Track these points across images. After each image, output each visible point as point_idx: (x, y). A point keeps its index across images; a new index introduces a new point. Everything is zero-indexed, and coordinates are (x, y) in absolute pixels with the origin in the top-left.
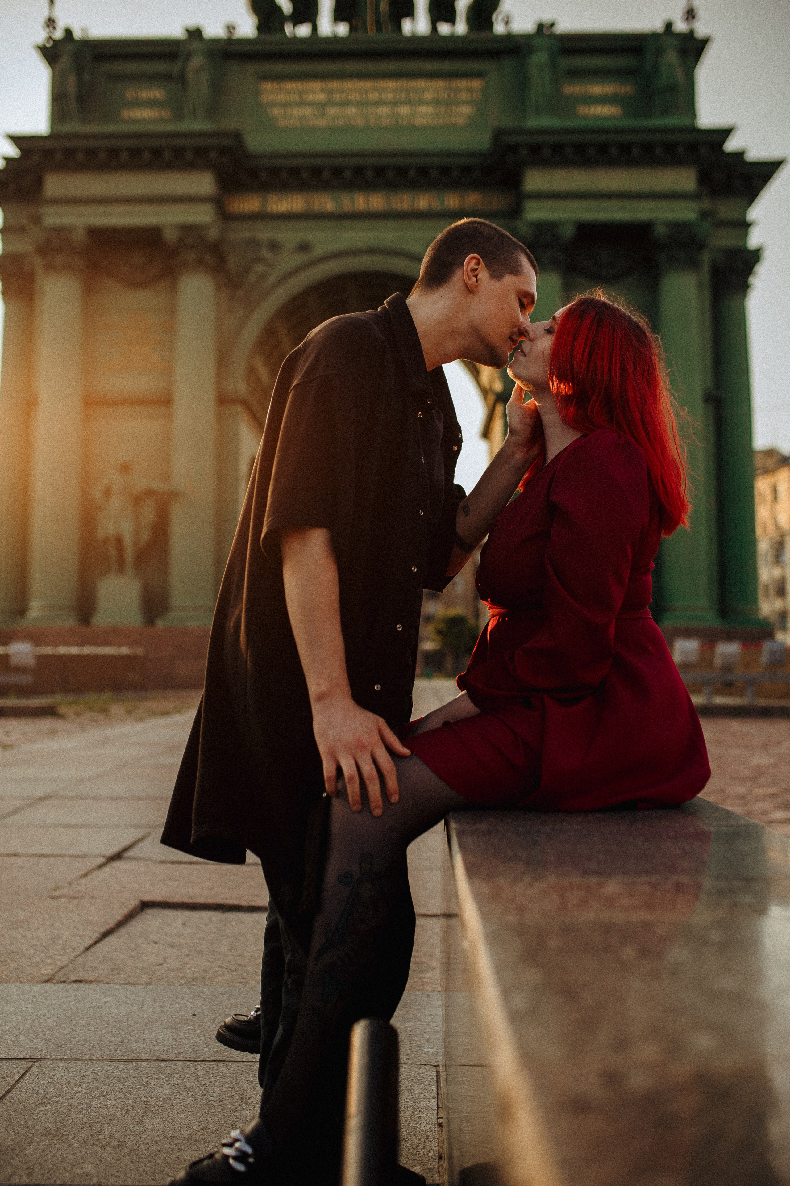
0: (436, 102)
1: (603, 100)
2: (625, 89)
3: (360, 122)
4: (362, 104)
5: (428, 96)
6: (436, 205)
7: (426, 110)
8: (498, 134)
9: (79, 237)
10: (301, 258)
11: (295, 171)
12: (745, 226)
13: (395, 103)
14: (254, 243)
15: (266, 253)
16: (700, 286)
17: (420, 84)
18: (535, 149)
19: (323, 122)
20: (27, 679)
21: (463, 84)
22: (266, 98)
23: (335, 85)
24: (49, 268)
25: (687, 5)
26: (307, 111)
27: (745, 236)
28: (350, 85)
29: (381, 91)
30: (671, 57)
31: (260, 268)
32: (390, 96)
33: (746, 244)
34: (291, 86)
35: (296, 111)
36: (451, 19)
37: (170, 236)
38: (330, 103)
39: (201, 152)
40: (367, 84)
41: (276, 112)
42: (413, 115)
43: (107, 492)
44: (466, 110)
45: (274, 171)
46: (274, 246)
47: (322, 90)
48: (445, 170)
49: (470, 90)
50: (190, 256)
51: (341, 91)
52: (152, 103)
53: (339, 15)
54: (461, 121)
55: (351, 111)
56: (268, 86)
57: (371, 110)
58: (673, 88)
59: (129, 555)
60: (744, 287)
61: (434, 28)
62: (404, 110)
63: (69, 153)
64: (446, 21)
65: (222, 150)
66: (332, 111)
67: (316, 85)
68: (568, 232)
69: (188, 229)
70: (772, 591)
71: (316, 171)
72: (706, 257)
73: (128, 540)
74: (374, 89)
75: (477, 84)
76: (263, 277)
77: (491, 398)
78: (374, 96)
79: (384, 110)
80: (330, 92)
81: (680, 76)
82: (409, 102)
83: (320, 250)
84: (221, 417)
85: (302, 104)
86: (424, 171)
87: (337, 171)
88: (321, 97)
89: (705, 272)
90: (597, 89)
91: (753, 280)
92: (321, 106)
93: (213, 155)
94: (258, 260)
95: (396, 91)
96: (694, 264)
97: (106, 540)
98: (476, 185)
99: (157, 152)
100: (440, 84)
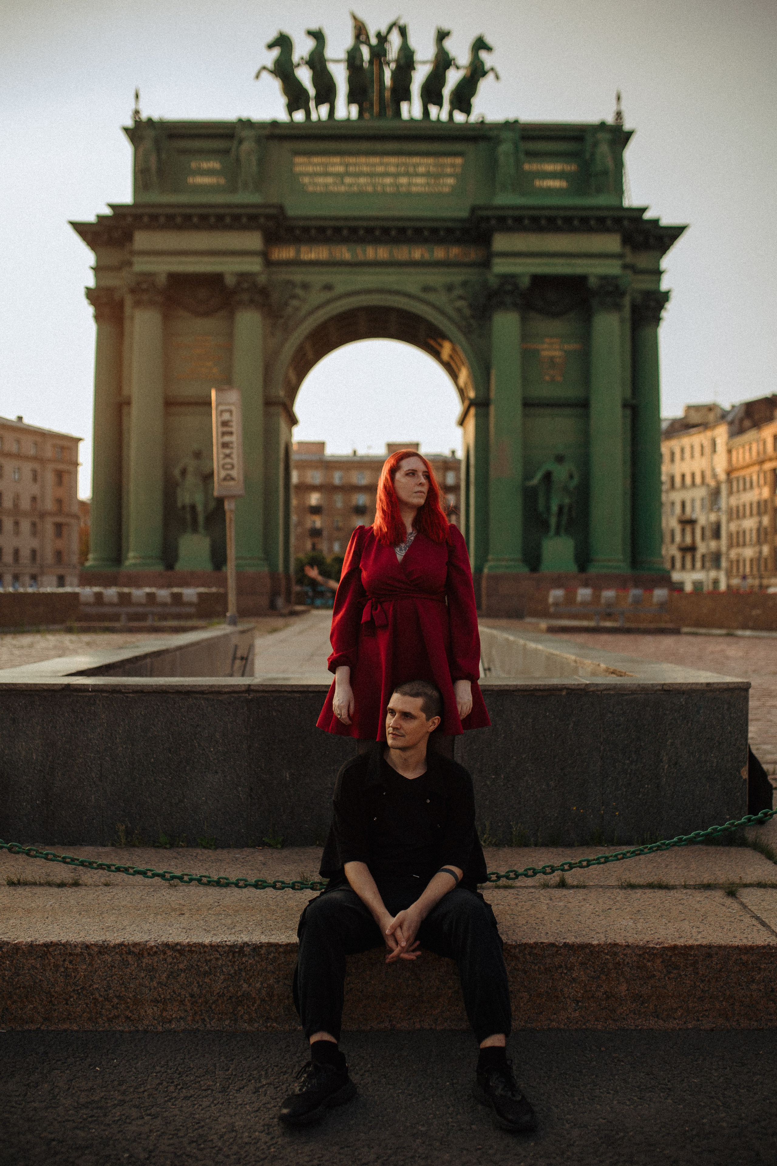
0: (427, 174)
1: (553, 175)
2: (571, 167)
3: (370, 189)
4: (371, 175)
5: (421, 170)
6: (427, 257)
7: (420, 180)
8: (474, 209)
9: (162, 280)
10: (327, 295)
11: (322, 230)
12: (658, 273)
13: (396, 175)
14: (290, 283)
15: (299, 291)
16: (622, 321)
17: (416, 160)
18: (502, 219)
19: (343, 189)
20: (192, 610)
21: (448, 160)
22: (298, 169)
23: (352, 160)
24: (138, 304)
25: (617, 109)
26: (330, 180)
27: (659, 281)
28: (363, 160)
29: (387, 165)
30: (604, 148)
31: (295, 303)
32: (392, 169)
33: (659, 286)
34: (316, 160)
35: (320, 180)
36: (439, 103)
37: (230, 281)
38: (347, 174)
39: (253, 218)
40: (376, 160)
41: (306, 180)
42: (410, 184)
43: (184, 472)
44: (451, 181)
45: (306, 230)
46: (305, 286)
47: (341, 164)
48: (434, 231)
49: (453, 166)
50: (245, 297)
51: (355, 165)
52: (210, 172)
53: (352, 98)
54: (446, 190)
55: (362, 180)
56: (299, 160)
57: (378, 180)
58: (605, 173)
59: (201, 519)
60: (657, 320)
61: (426, 113)
62: (404, 180)
63: (154, 217)
64: (435, 104)
65: (268, 217)
66: (348, 180)
67: (337, 160)
68: (526, 282)
69: (243, 276)
70: (708, 533)
71: (337, 230)
72: (627, 301)
73: (200, 508)
74: (381, 164)
75: (459, 161)
76: (297, 309)
77: (467, 403)
78: (380, 169)
79: (388, 180)
80: (347, 165)
81: (610, 164)
82: (407, 174)
83: (340, 289)
84: (267, 415)
85: (326, 174)
86: (418, 231)
87: (354, 230)
88: (341, 169)
89: (627, 312)
90: (549, 167)
91: (664, 314)
92: (341, 176)
93: (262, 220)
94: (294, 297)
95: (397, 165)
96: (618, 307)
97: (184, 507)
98: (458, 242)
99: (220, 218)
100: (430, 160)
